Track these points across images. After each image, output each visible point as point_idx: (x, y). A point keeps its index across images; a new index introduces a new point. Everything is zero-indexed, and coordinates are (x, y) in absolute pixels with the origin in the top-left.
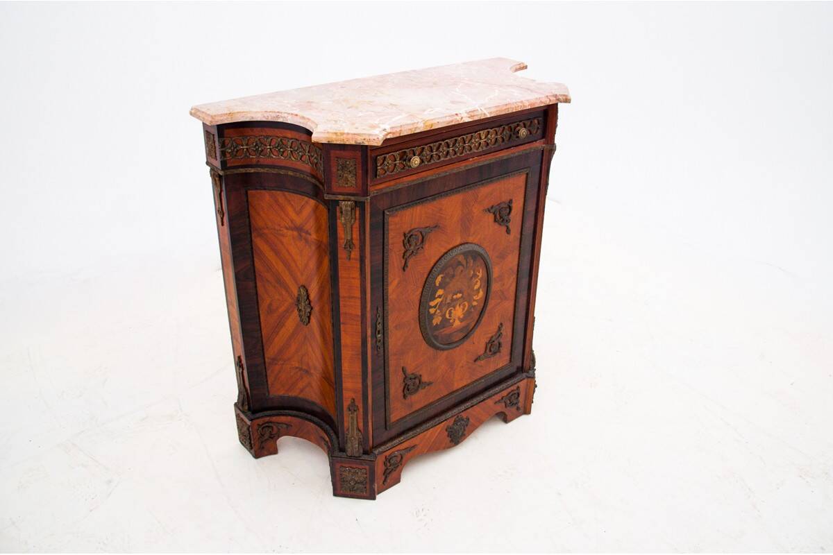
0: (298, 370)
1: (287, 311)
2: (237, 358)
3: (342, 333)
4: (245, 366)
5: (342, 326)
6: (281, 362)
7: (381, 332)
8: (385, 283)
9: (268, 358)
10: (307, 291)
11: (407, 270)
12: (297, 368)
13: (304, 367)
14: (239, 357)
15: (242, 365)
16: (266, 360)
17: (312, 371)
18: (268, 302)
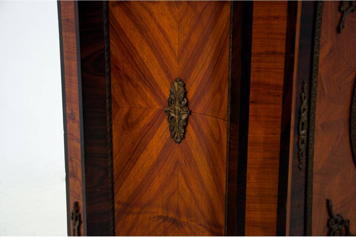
0: (161, 220)
1: (150, 125)
2: (72, 205)
3: (251, 119)
4: (84, 218)
5: (251, 107)
6: (136, 210)
7: (306, 126)
8: (316, 43)
9: (119, 203)
10: (184, 86)
11: (343, 31)
12: (160, 217)
13: (171, 215)
14: (76, 204)
15: (80, 216)
16: (116, 206)
17: (184, 219)
18: (126, 110)
